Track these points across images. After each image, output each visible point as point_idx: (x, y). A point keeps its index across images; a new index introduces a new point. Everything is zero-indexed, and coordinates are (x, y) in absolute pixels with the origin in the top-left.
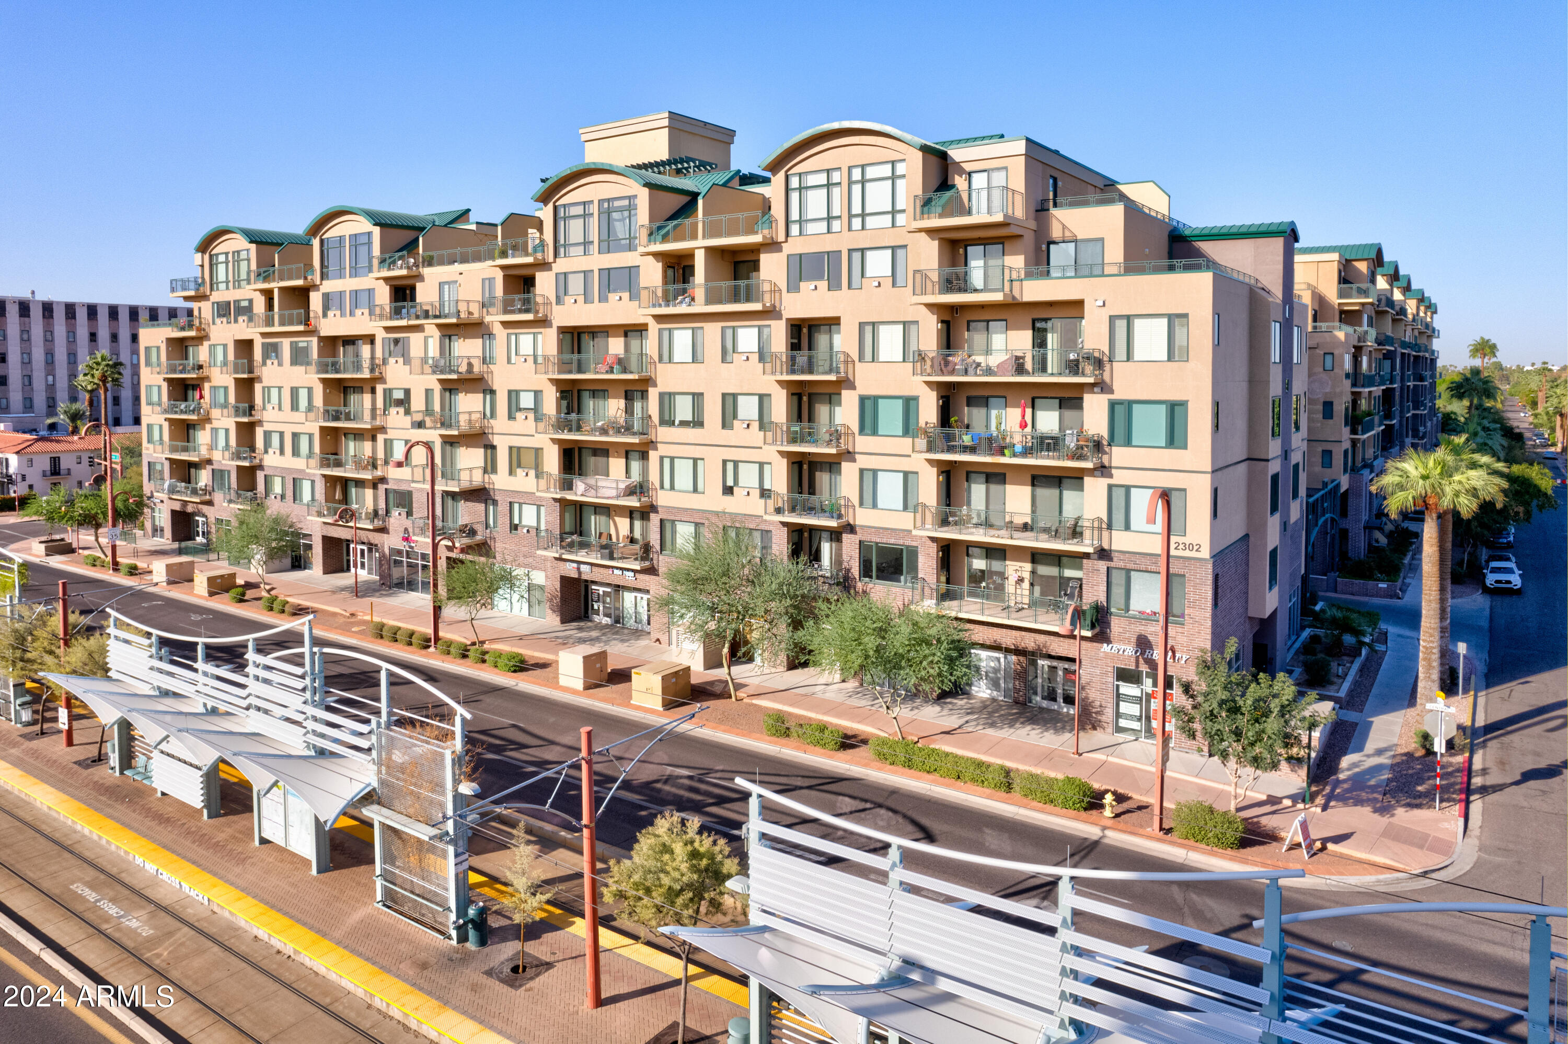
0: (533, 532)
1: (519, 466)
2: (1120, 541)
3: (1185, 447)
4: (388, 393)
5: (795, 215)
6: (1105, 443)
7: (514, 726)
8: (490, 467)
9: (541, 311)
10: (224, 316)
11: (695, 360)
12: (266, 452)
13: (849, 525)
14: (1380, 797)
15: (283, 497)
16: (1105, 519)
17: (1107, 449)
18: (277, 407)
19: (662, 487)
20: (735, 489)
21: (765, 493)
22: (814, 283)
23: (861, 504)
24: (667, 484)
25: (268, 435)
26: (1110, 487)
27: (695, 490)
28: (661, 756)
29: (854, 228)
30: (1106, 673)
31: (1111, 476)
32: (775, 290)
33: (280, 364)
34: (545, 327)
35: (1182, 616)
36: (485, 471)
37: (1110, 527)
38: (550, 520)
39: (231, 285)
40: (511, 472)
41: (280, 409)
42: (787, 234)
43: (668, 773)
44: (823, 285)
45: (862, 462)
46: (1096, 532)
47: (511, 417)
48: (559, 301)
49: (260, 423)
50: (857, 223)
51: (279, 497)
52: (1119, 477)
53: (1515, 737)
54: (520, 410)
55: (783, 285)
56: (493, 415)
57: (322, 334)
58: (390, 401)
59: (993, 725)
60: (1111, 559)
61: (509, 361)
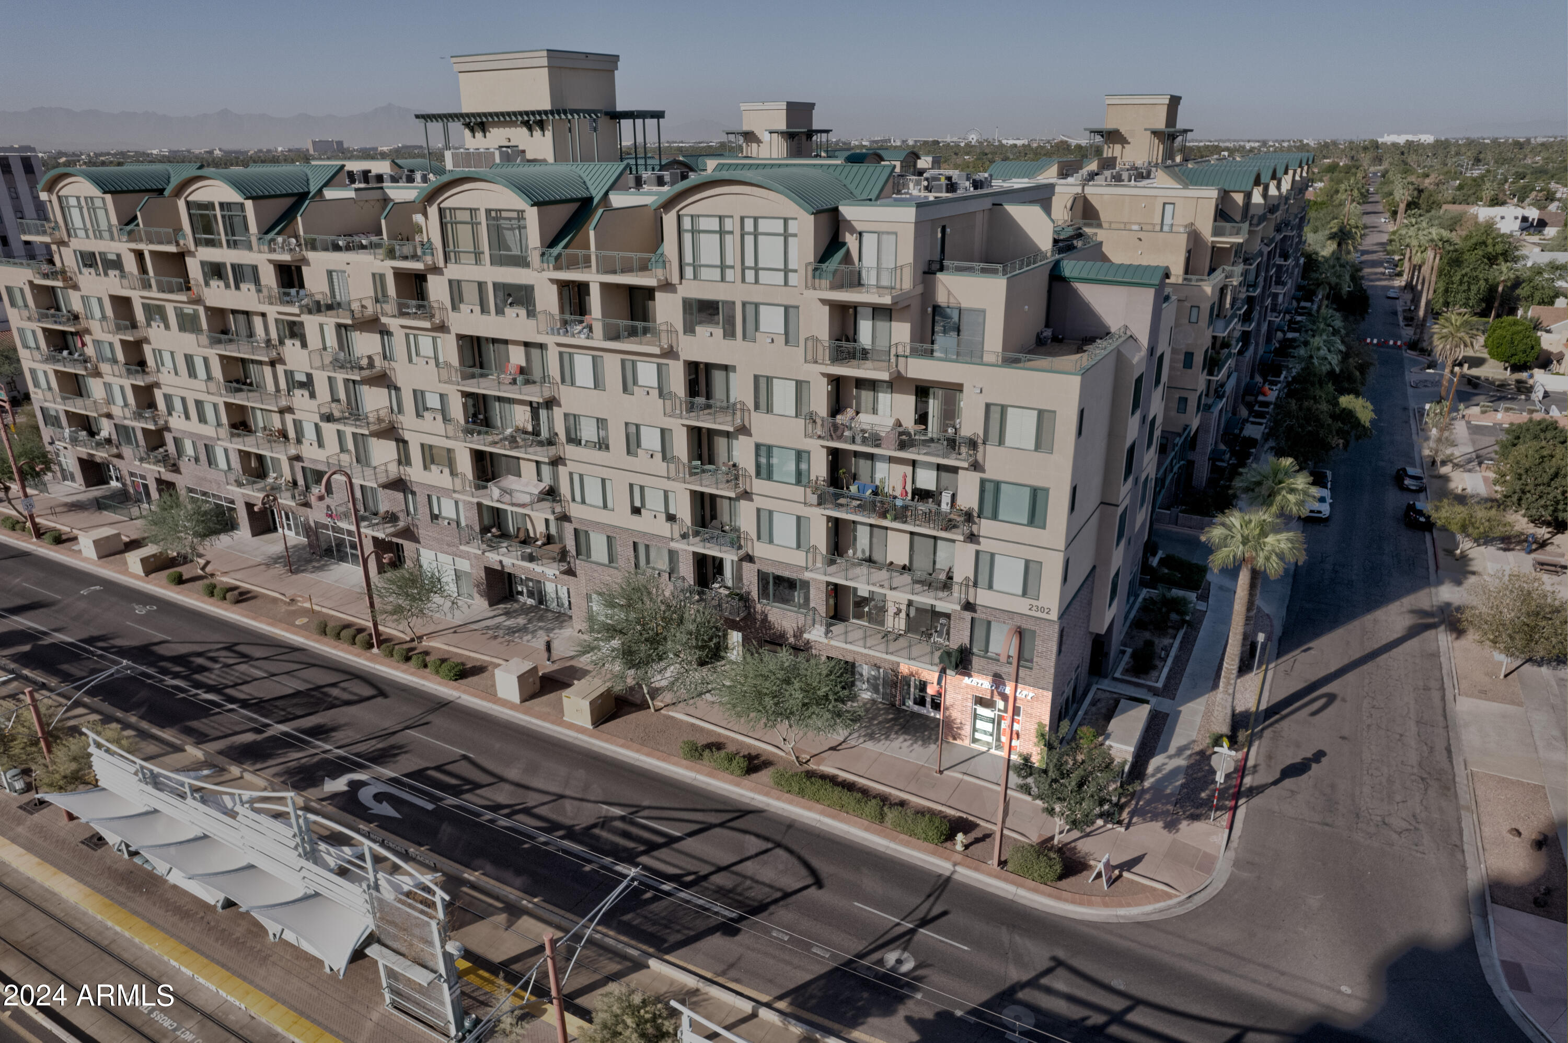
0: (454, 525)
1: (433, 462)
2: (983, 597)
3: (1043, 527)
4: (289, 374)
5: (688, 258)
6: (975, 514)
7: (465, 757)
8: (404, 459)
9: (437, 316)
10: (91, 266)
11: (596, 387)
12: (170, 414)
13: (748, 555)
14: (1170, 807)
15: (197, 460)
16: (972, 578)
17: (977, 520)
18: (172, 372)
19: (574, 500)
20: (643, 511)
21: (671, 518)
22: (710, 330)
23: (759, 538)
24: (578, 497)
25: (168, 398)
26: (977, 552)
27: (605, 506)
28: (596, 792)
29: (747, 280)
30: (966, 699)
31: (979, 543)
32: (671, 331)
33: (167, 327)
34: (443, 332)
35: (1031, 661)
36: (400, 462)
37: (975, 584)
38: (469, 518)
39: (91, 233)
40: (426, 468)
41: (176, 374)
42: (682, 277)
43: (603, 814)
44: (718, 332)
45: (759, 502)
46: (963, 588)
47: (418, 415)
48: (454, 308)
49: (157, 385)
50: (750, 275)
51: (193, 460)
52: (985, 545)
53: (1285, 724)
54: (427, 409)
55: (679, 326)
56: (400, 411)
57: (208, 304)
58: (293, 384)
59: (871, 737)
60: (974, 611)
61: (410, 361)
